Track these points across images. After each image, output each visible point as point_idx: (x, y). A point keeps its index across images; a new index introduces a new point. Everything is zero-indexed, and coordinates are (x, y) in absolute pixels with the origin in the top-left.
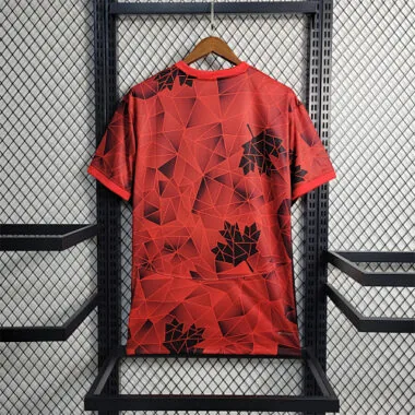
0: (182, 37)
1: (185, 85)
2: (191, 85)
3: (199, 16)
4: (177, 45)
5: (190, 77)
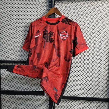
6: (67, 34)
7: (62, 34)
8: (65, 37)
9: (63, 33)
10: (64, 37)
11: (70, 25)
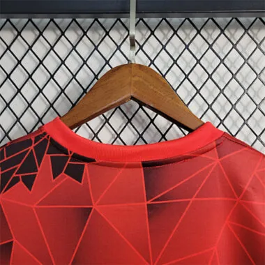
0: (73, 63)
1: (64, 178)
2: (78, 177)
5: (76, 157)
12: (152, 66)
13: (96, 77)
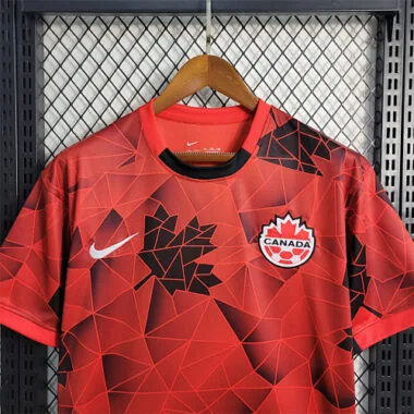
3: (185, 18)
4: (146, 67)
6: (303, 235)
7: (272, 233)
8: (297, 252)
9: (279, 228)
10: (286, 255)
11: (316, 178)
12: (224, 58)
13: (176, 67)
